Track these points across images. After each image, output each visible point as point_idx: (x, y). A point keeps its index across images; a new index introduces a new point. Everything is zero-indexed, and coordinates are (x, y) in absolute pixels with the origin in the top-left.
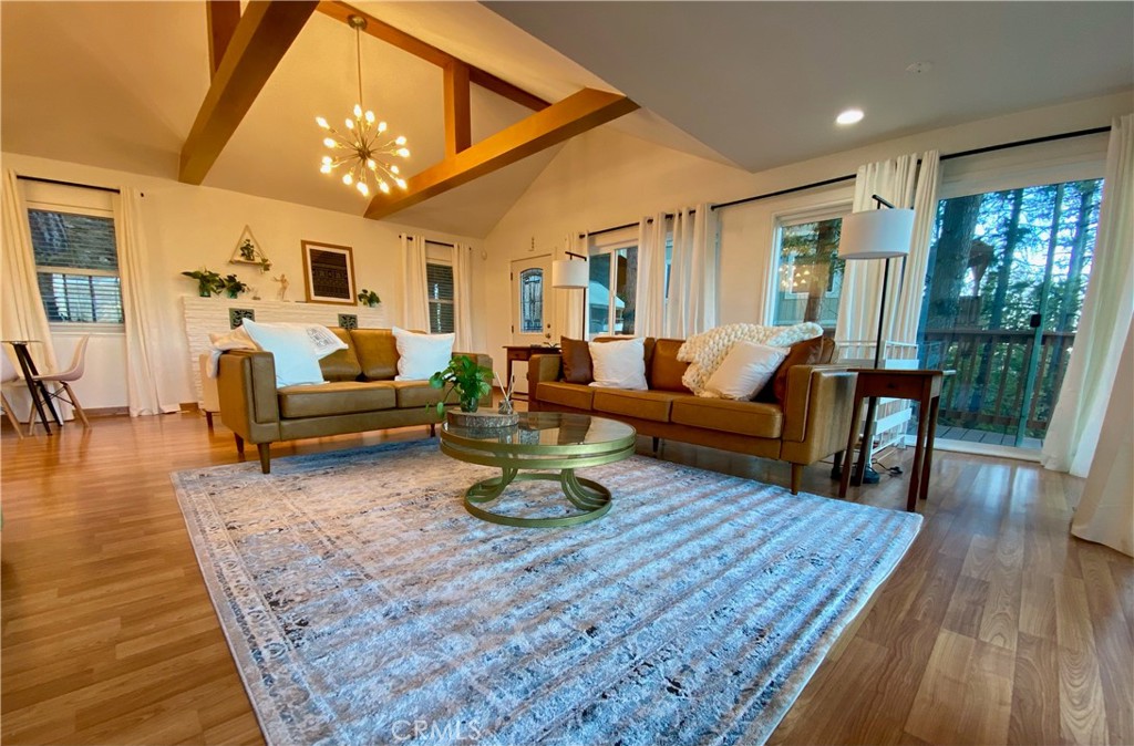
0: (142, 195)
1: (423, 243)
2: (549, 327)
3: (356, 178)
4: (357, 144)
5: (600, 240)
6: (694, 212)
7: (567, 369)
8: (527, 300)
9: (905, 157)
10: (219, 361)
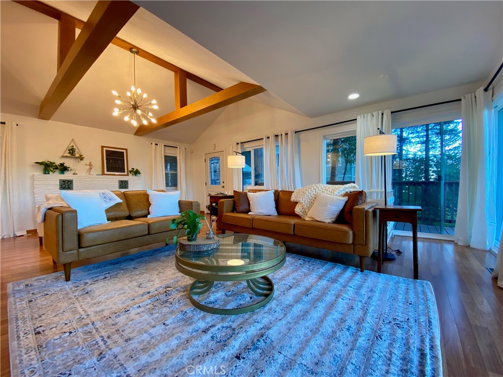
0: (17, 125)
1: (163, 146)
2: (223, 183)
3: (131, 118)
4: (132, 103)
5: (246, 145)
6: (287, 134)
7: (238, 206)
8: (213, 171)
9: (376, 112)
10: (45, 215)
